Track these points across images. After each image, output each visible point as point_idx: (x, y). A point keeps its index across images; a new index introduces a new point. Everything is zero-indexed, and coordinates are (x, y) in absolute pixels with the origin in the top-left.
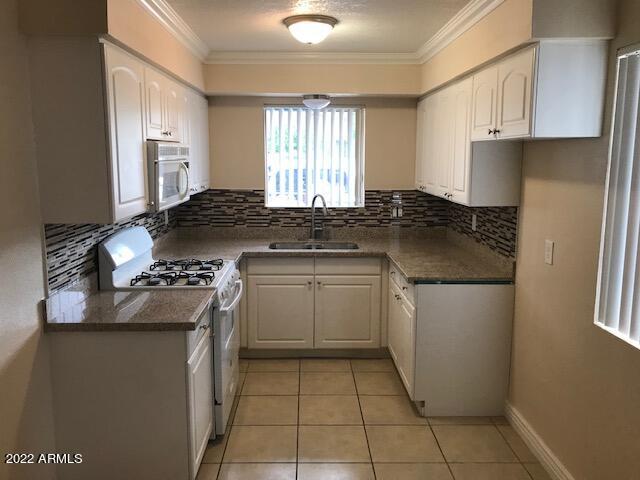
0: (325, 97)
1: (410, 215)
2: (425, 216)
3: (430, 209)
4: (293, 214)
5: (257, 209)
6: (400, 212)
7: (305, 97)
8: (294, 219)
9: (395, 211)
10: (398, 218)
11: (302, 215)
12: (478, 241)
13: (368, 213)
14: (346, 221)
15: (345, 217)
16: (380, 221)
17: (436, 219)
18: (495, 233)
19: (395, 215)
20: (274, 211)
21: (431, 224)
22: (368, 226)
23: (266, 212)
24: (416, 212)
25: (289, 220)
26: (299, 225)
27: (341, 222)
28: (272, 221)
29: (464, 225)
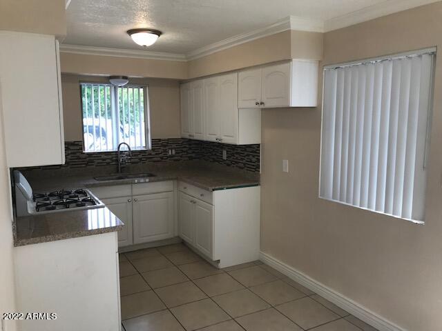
0: (125, 78)
1: (178, 153)
2: (188, 153)
3: (190, 149)
4: (103, 157)
5: (78, 154)
6: (174, 152)
7: (111, 78)
8: (104, 160)
9: (170, 151)
10: (172, 156)
11: (110, 157)
12: (228, 165)
13: (153, 153)
14: (140, 159)
15: (140, 156)
16: (162, 158)
17: (194, 155)
18: (242, 159)
19: (170, 153)
20: (90, 155)
21: (191, 158)
22: (155, 161)
23: (84, 156)
24: (183, 151)
25: (100, 161)
26: (108, 164)
27: (137, 160)
28: (88, 162)
29: (215, 157)
